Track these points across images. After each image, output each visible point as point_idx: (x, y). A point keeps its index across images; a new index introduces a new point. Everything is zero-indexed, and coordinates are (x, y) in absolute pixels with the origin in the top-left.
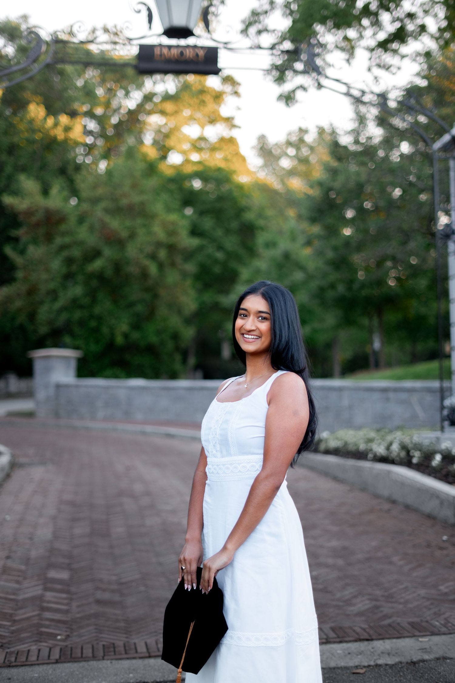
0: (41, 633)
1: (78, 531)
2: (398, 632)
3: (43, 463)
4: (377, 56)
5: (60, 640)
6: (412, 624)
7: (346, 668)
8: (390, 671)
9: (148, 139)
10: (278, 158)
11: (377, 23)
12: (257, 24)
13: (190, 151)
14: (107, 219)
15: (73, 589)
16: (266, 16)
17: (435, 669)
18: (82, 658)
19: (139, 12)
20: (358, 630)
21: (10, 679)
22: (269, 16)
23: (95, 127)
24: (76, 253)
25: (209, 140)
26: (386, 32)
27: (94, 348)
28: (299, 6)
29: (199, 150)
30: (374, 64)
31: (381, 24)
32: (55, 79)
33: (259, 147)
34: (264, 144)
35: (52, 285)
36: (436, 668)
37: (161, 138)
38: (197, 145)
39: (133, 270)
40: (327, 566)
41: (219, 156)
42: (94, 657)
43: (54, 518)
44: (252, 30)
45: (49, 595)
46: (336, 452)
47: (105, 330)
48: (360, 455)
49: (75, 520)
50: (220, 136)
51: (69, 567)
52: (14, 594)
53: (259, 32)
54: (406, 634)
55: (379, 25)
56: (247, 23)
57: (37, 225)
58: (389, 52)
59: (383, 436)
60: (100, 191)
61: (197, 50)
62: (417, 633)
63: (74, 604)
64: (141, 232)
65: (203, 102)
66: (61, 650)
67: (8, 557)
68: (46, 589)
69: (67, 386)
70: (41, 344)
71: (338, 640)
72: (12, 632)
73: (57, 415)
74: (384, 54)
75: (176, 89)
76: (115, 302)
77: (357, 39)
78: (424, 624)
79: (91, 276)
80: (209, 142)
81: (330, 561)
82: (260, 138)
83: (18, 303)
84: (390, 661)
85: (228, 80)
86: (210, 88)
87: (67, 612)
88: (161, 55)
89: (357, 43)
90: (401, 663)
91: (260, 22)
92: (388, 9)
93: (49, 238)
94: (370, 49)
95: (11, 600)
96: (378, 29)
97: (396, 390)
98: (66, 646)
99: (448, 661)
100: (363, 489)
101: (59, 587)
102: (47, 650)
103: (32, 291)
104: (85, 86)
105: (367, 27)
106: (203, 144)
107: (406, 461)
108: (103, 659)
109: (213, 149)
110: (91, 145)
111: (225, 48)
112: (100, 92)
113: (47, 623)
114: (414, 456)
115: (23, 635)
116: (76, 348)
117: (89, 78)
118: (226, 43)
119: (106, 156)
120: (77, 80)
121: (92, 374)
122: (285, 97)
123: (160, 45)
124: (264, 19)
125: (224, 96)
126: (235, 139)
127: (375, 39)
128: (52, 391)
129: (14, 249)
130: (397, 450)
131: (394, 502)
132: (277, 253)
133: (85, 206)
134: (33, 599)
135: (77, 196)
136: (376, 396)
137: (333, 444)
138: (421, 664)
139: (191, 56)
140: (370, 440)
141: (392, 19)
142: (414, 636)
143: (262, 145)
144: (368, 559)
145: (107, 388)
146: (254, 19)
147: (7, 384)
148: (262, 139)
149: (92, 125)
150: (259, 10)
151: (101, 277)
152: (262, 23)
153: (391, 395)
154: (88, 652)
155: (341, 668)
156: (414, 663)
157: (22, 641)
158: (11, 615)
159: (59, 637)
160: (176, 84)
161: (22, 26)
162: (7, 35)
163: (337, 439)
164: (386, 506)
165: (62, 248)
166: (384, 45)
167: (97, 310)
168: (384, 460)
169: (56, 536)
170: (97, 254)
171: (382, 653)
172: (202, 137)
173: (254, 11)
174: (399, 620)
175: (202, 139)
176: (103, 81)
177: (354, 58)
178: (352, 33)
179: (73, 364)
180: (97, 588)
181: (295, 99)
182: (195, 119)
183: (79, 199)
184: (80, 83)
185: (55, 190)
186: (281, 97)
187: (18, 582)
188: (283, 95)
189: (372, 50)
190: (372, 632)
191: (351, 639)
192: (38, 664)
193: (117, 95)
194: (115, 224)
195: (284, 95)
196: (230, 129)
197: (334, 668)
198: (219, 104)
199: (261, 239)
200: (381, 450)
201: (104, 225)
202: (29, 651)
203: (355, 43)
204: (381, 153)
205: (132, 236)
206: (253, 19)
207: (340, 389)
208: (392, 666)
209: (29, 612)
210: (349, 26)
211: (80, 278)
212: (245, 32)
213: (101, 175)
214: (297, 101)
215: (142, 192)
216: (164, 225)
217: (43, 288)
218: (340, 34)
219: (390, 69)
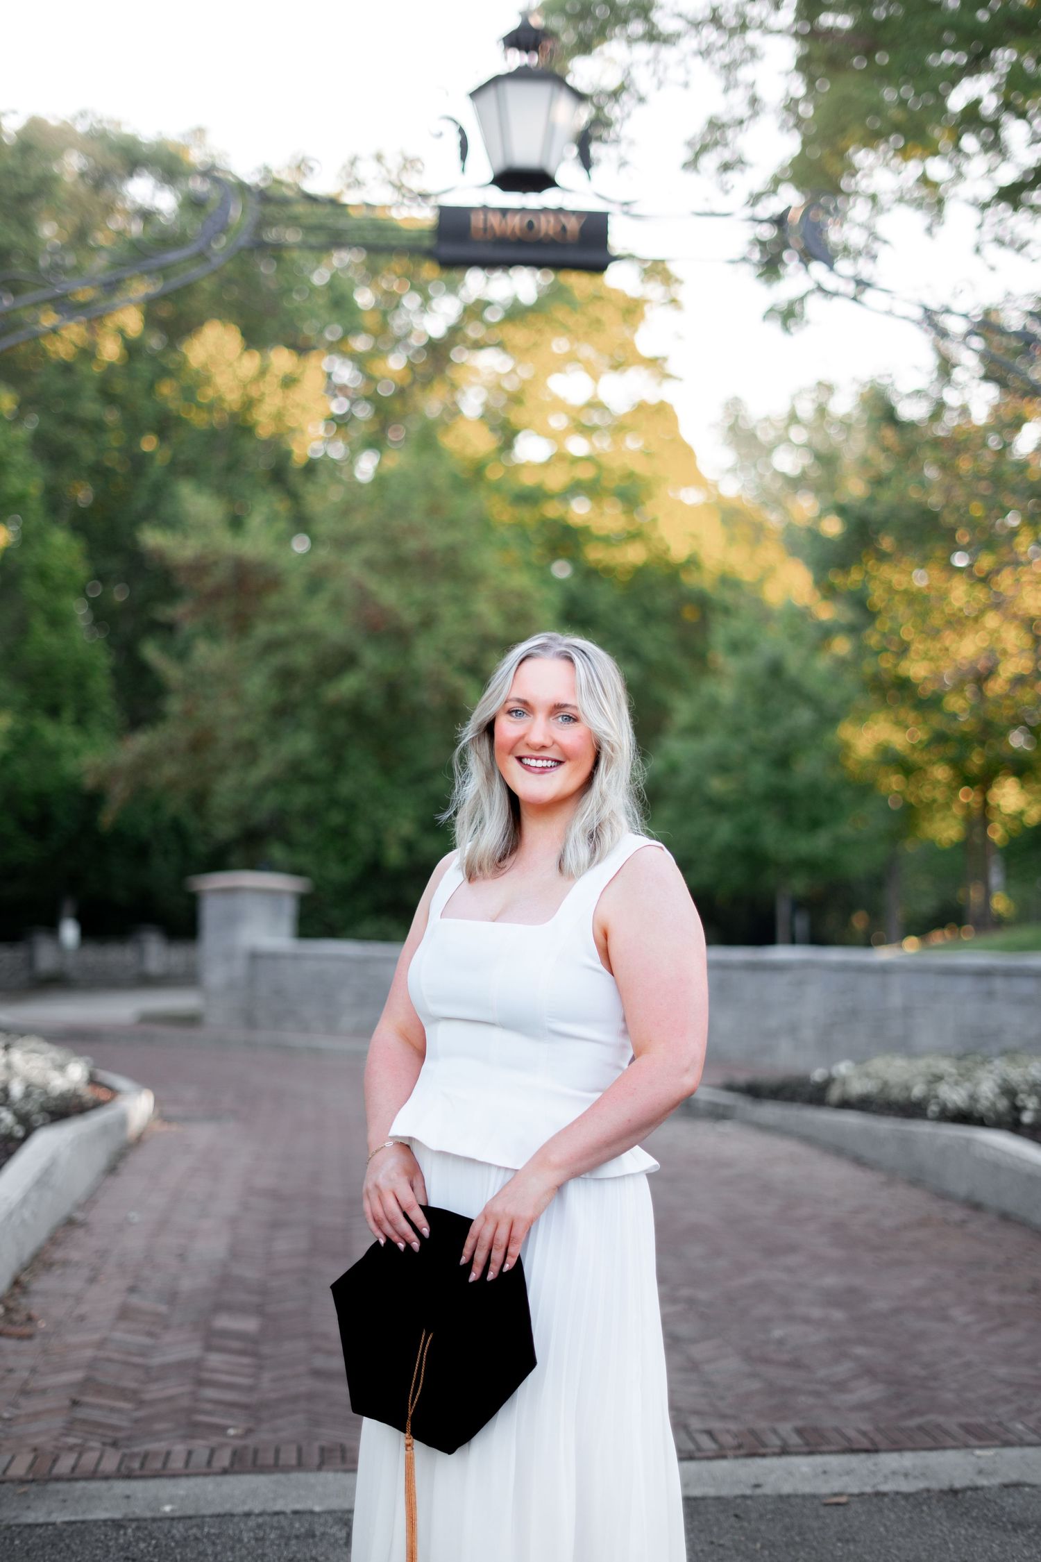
0: (196, 1425)
1: (282, 1245)
2: (934, 1439)
3: (214, 1116)
4: (995, 219)
5: (235, 1437)
6: (967, 1429)
7: (814, 1496)
8: (903, 1503)
9: (472, 403)
10: (769, 450)
11: (995, 146)
12: (719, 148)
13: (567, 432)
14: (373, 583)
15: (266, 1349)
16: (741, 131)
17: (996, 1503)
18: (276, 1467)
19: (440, 135)
20: (852, 1433)
21: (128, 1497)
22: (747, 130)
23: (352, 377)
24: (301, 658)
25: (610, 407)
26: (1018, 165)
27: (337, 872)
28: (816, 108)
29: (586, 430)
30: (989, 237)
31: (1006, 147)
32: (262, 269)
33: (727, 425)
34: (737, 417)
35: (246, 731)
36: (998, 1501)
37: (503, 402)
38: (584, 421)
39: (427, 697)
40: (806, 1320)
41: (632, 443)
42: (300, 1466)
43: (233, 1221)
44: (710, 162)
45: (215, 1359)
46: (863, 1104)
47: (362, 833)
48: (912, 1109)
49: (276, 1225)
50: (637, 400)
51: (259, 1310)
52: (142, 1355)
53: (726, 167)
54: (951, 1442)
55: (1000, 151)
56: (698, 147)
57: (217, 595)
58: (1025, 211)
59: (968, 1070)
60: (358, 521)
61: (563, 219)
62: (973, 1442)
63: (266, 1377)
64: (448, 612)
65: (598, 321)
66: (234, 1453)
67: (132, 1290)
68: (209, 1348)
69: (274, 957)
70: (218, 862)
71: (805, 1449)
72: (137, 1421)
73: (250, 1021)
74: (1012, 216)
75: (538, 293)
76: (386, 770)
77: (949, 180)
78: (993, 1428)
79: (332, 711)
80: (610, 413)
81: (816, 1313)
82: (730, 406)
83: (170, 770)
84: (906, 1487)
85: (656, 270)
86: (615, 291)
87: (251, 1389)
88: (485, 230)
89: (950, 191)
90: (928, 1490)
91: (726, 145)
92: (1022, 115)
93: (242, 624)
94: (980, 204)
95: (136, 1366)
96: (999, 159)
97: (1009, 973)
98: (246, 1447)
99: (1027, 1489)
100: (916, 1181)
101: (236, 1344)
102: (206, 1453)
103: (200, 744)
104: (331, 286)
105: (974, 154)
106: (596, 418)
107: (1009, 1119)
108: (320, 1468)
109: (619, 428)
110: (342, 417)
111: (626, 213)
112: (364, 298)
113: (208, 1407)
114: (1024, 1108)
115: (159, 1426)
116: (296, 871)
117: (339, 267)
118: (626, 204)
119: (376, 442)
120: (312, 272)
121: (331, 931)
122: (781, 313)
123: (485, 209)
124: (736, 137)
125: (646, 308)
126: (671, 407)
127: (991, 179)
128: (239, 968)
129: (165, 649)
130: (990, 1095)
131: (976, 1207)
132: (755, 663)
133: (324, 554)
134: (182, 1365)
135: (306, 531)
136: (964, 985)
137: (859, 1087)
138: (969, 1493)
139: (551, 232)
140: (938, 1078)
141: (1030, 135)
142: (966, 1446)
143: (732, 421)
144: (896, 1311)
145: (365, 961)
146: (714, 138)
147: (142, 955)
148: (734, 407)
149: (345, 373)
150: (725, 118)
151: (355, 713)
152: (731, 146)
153: (999, 984)
154: (289, 1456)
155: (804, 1497)
156: (954, 1492)
157: (156, 1436)
158: (135, 1392)
159: (231, 1432)
160: (537, 282)
161: (191, 152)
162: (160, 170)
163: (868, 1075)
164: (958, 1214)
165: (273, 646)
166: (1011, 195)
167: (346, 787)
168: (965, 1117)
169: (234, 1254)
170: (346, 661)
171: (894, 1473)
172: (596, 400)
173: (713, 119)
174: (941, 1419)
175: (595, 405)
176: (372, 273)
177: (943, 223)
178: (938, 168)
179: (289, 908)
180: (317, 1350)
181: (805, 318)
182: (578, 361)
183: (314, 540)
184: (320, 278)
185: (255, 521)
186: (770, 313)
187: (150, 1334)
188: (776, 308)
189: (985, 206)
190: (878, 1438)
191: (833, 1448)
192: (188, 1475)
193: (403, 305)
194: (388, 594)
195: (780, 307)
196: (660, 384)
197: (789, 1496)
198: (634, 328)
199: (720, 634)
200: (955, 1096)
201: (364, 597)
202: (168, 1454)
203: (946, 191)
204: (994, 442)
205: (428, 622)
206: (711, 139)
207: (884, 970)
208: (906, 1496)
209: (174, 1388)
210: (933, 151)
211: (309, 715)
212: (692, 165)
213: (361, 485)
214: (807, 322)
215: (453, 524)
216: (500, 598)
217: (226, 737)
218: (912, 169)
219: (1025, 250)
